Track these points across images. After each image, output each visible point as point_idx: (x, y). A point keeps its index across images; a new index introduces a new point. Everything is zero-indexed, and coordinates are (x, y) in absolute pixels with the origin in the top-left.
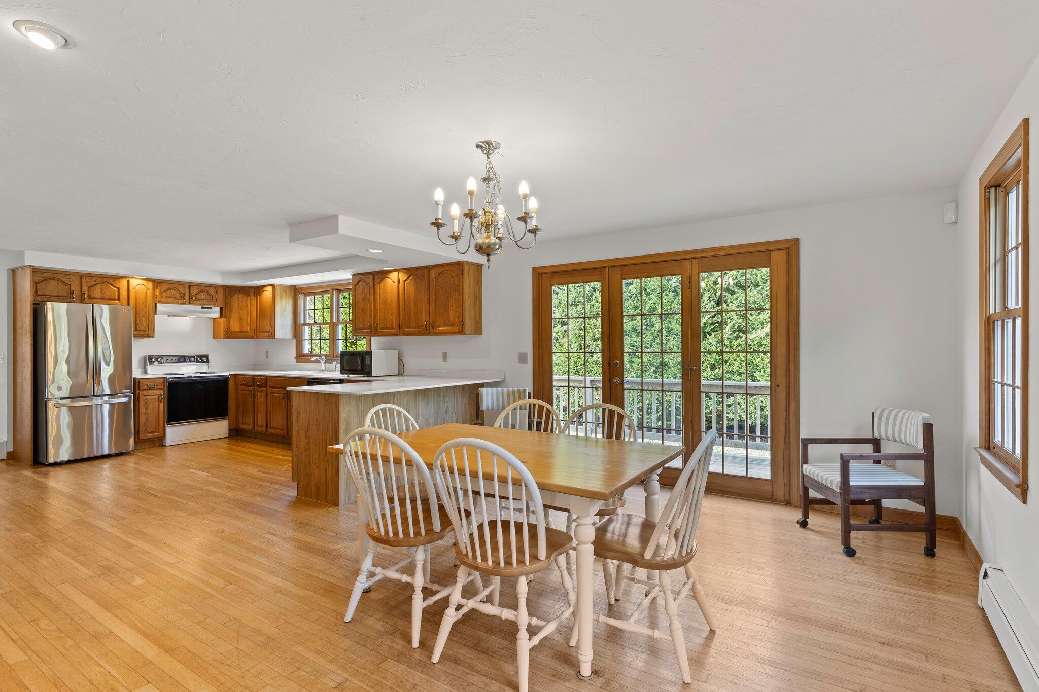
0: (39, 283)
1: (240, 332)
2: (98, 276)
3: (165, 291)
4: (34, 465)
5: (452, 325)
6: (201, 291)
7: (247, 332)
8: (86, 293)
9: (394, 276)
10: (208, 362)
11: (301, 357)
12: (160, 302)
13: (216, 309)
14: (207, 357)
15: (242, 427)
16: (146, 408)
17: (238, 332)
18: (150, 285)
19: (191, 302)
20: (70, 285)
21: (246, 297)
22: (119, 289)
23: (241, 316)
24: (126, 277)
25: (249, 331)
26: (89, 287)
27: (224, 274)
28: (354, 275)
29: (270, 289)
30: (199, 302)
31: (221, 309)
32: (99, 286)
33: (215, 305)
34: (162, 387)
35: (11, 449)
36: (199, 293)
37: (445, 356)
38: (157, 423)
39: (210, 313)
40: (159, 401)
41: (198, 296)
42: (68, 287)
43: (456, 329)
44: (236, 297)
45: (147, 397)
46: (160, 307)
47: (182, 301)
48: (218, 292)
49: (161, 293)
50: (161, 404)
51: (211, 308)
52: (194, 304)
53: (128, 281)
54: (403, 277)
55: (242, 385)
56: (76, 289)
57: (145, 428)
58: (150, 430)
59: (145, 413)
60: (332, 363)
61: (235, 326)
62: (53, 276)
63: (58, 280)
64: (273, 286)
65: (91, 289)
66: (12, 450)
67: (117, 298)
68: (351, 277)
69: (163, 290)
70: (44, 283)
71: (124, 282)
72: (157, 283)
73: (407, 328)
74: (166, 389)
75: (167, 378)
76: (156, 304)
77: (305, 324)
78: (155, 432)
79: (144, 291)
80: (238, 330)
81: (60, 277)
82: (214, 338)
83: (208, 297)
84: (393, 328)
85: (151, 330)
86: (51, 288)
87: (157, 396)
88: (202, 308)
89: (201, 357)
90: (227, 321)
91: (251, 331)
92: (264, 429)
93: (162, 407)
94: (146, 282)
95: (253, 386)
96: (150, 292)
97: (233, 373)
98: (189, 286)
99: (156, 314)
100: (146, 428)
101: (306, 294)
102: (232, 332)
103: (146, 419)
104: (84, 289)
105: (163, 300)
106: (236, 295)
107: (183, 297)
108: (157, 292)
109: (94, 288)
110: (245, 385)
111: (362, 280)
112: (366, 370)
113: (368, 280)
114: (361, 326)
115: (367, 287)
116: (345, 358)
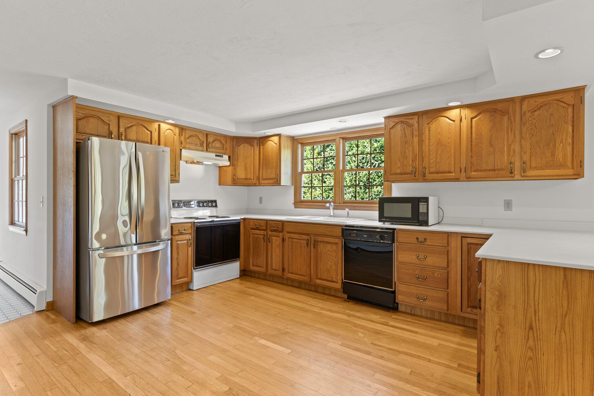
0: (80, 119)
1: (246, 179)
2: (134, 117)
3: (188, 138)
4: (76, 322)
5: (562, 166)
6: (216, 140)
7: (251, 179)
8: (124, 133)
9: (454, 114)
10: (216, 206)
11: (299, 203)
12: (185, 148)
13: (226, 157)
14: (215, 201)
15: (252, 268)
16: (178, 254)
17: (243, 179)
18: (177, 131)
19: (208, 150)
20: (109, 124)
21: (250, 147)
22: (151, 132)
23: (246, 164)
24: (158, 121)
25: (252, 178)
26: (126, 128)
27: (238, 123)
28: (386, 118)
29: (276, 139)
30: (213, 150)
31: (229, 157)
32: (134, 128)
33: (225, 154)
34: (190, 232)
35: (50, 299)
36: (214, 141)
37: (508, 205)
38: (186, 267)
39: (221, 160)
40: (188, 245)
41: (214, 145)
42: (107, 127)
43: (570, 172)
44: (242, 146)
45: (179, 242)
46: (185, 153)
47: (201, 148)
48: (227, 142)
49: (185, 139)
50: (190, 249)
51: (222, 157)
52: (210, 152)
53: (159, 125)
54: (466, 113)
55: (252, 229)
56: (114, 129)
57: (176, 274)
58: (181, 275)
59: (177, 259)
60: (345, 209)
61: (241, 174)
62: (94, 113)
63: (99, 118)
64: (279, 135)
65: (128, 130)
66: (52, 300)
67: (149, 141)
68: (383, 120)
69: (187, 137)
70: (85, 120)
71: (156, 125)
72: (182, 129)
73: (474, 171)
74: (194, 234)
75: (194, 223)
76: (181, 150)
77: (303, 172)
78: (184, 277)
79: (172, 137)
80: (244, 177)
81: (100, 115)
82: (220, 184)
83: (221, 146)
84: (450, 172)
85: (177, 175)
86: (92, 125)
87: (185, 242)
88: (216, 156)
89: (212, 202)
90: (235, 169)
91: (255, 179)
92: (280, 273)
93: (191, 251)
94: (174, 127)
95: (266, 230)
96: (177, 137)
97: (243, 217)
98: (207, 134)
99: (181, 159)
100: (178, 274)
101: (303, 144)
102: (238, 179)
103: (178, 264)
104: (122, 130)
105: (187, 146)
106: (242, 145)
107: (202, 145)
108: (182, 138)
109: (130, 129)
110: (257, 229)
111: (402, 122)
112: (421, 218)
113: (410, 122)
114: (398, 171)
115: (409, 128)
116: (386, 205)
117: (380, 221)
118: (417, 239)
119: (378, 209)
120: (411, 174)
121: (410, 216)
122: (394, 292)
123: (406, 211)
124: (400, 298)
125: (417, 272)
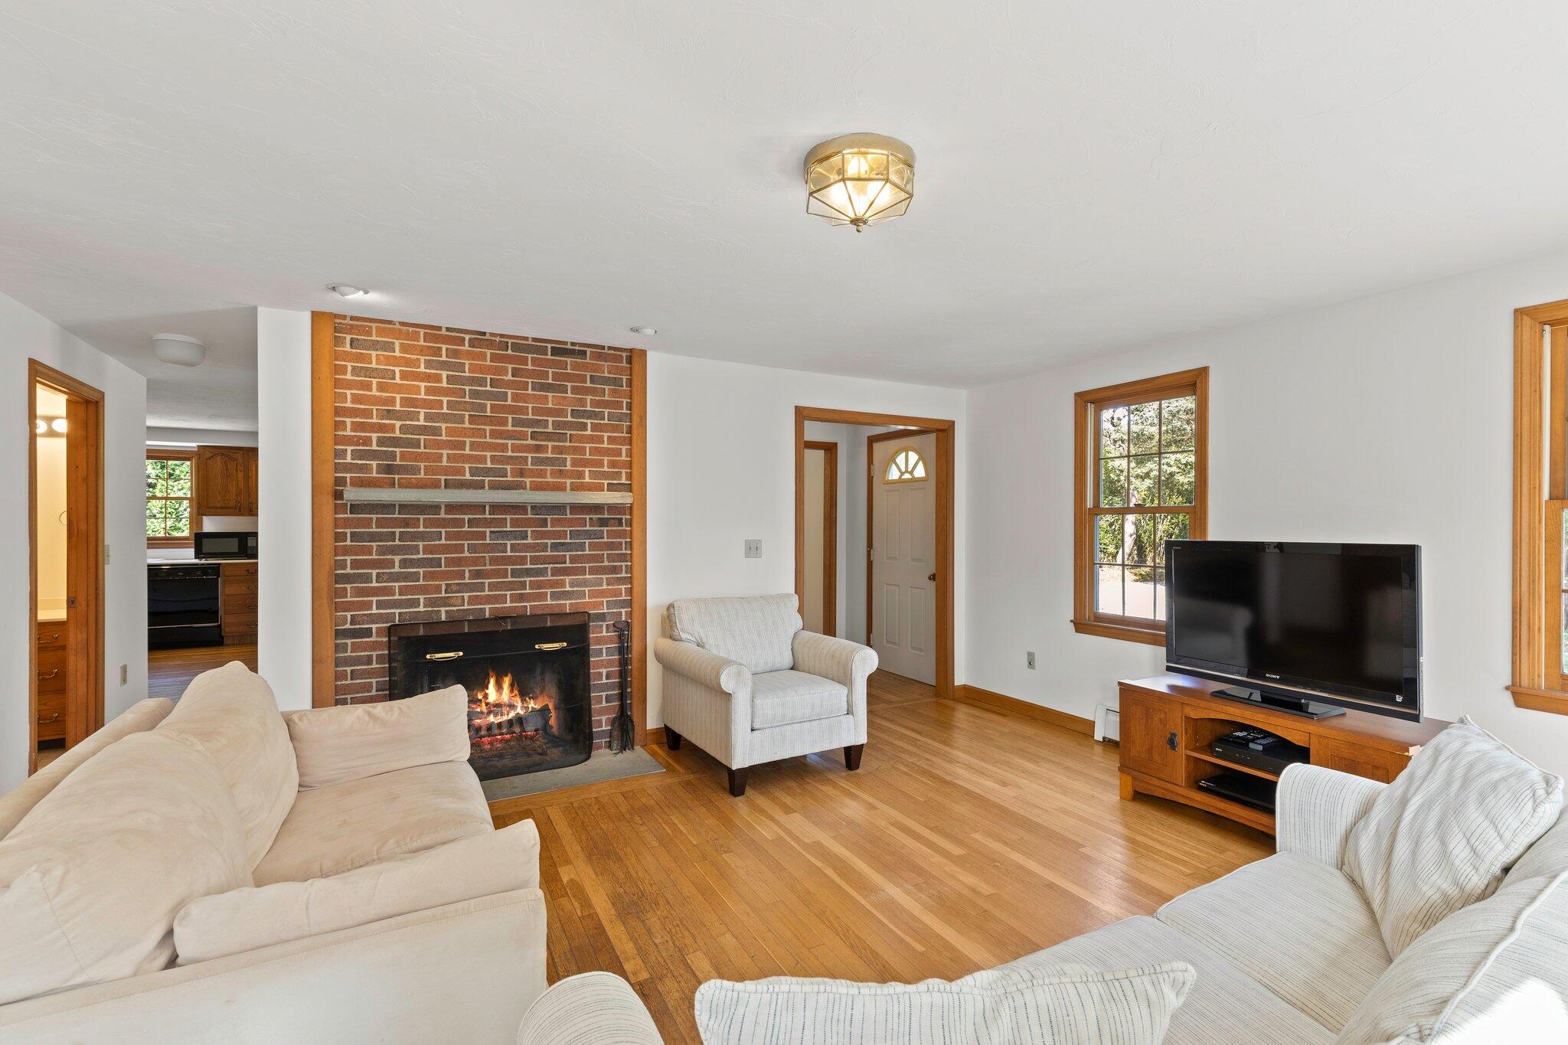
111: (222, 454)
112: (249, 552)
113: (235, 456)
114: (218, 505)
115: (232, 462)
116: (205, 541)
117: (195, 558)
118: (248, 571)
119: (193, 546)
120: (235, 508)
121: (237, 550)
122: (220, 626)
123: (233, 545)
124: (226, 630)
125: (247, 602)
